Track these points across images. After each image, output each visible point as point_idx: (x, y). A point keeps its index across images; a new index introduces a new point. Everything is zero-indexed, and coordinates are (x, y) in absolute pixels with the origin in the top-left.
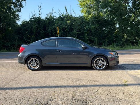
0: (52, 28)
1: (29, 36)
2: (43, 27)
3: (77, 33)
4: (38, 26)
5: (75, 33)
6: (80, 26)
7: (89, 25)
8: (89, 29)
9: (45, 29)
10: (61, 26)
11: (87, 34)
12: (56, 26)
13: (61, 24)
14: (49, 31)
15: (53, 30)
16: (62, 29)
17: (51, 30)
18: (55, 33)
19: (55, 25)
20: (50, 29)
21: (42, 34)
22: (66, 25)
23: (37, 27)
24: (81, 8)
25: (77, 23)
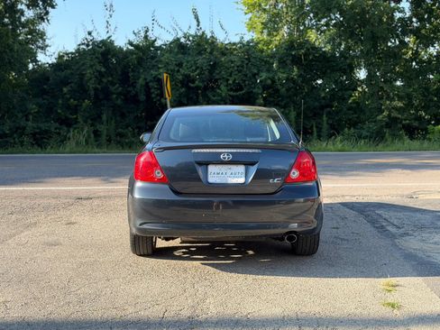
0: (149, 78)
1: (72, 100)
2: (120, 73)
3: (231, 93)
4: (103, 70)
5: (223, 95)
6: (240, 71)
7: (268, 71)
8: (269, 82)
9: (125, 79)
10: (178, 71)
11: (265, 99)
12: (161, 70)
13: (180, 65)
14: (138, 86)
15: (151, 84)
16: (181, 82)
17: (147, 83)
18: (157, 95)
19: (159, 68)
20: (141, 81)
21: (115, 96)
22: (194, 68)
23: (100, 72)
24: (246, 14)
25: (232, 62)
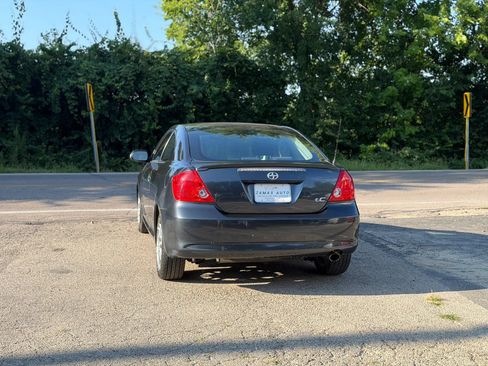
0: (65, 88)
2: (29, 80)
3: (160, 107)
4: (12, 76)
5: (152, 108)
6: (169, 83)
7: (198, 83)
8: (201, 95)
9: (36, 88)
10: (100, 81)
11: (195, 113)
12: (81, 80)
13: (102, 74)
14: (52, 96)
15: (67, 94)
16: (104, 93)
17: (62, 94)
18: (75, 107)
19: (78, 77)
20: (56, 91)
21: (24, 107)
22: (117, 78)
23: (7, 79)
24: (166, 19)
25: (160, 73)
